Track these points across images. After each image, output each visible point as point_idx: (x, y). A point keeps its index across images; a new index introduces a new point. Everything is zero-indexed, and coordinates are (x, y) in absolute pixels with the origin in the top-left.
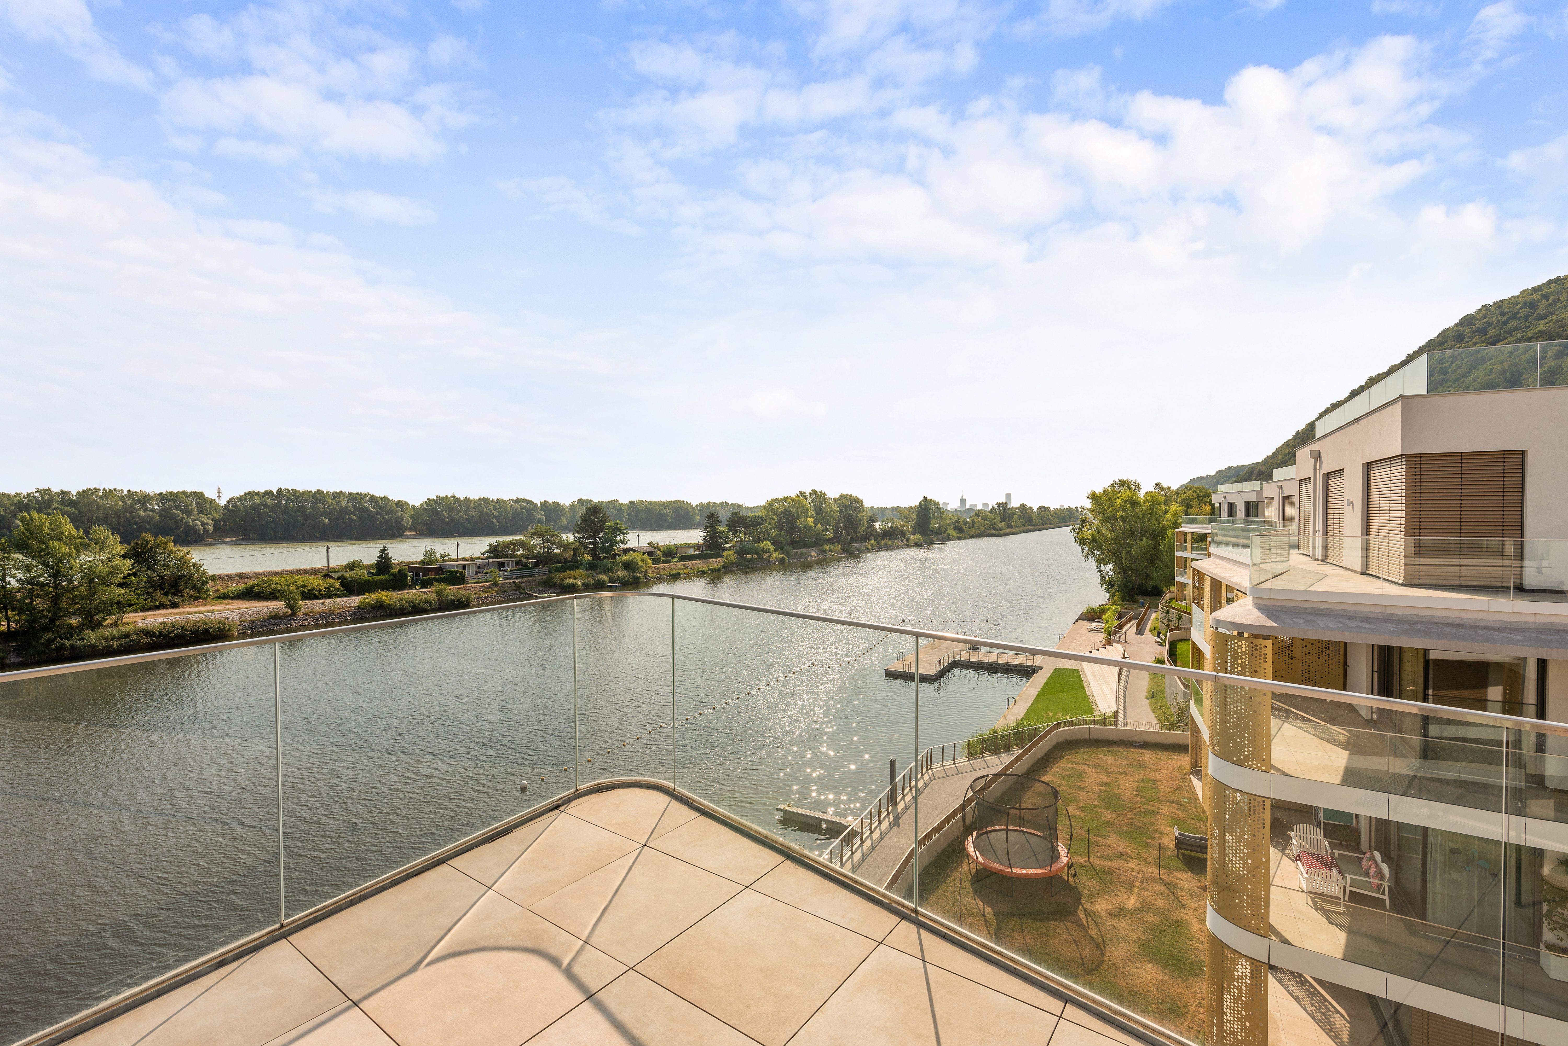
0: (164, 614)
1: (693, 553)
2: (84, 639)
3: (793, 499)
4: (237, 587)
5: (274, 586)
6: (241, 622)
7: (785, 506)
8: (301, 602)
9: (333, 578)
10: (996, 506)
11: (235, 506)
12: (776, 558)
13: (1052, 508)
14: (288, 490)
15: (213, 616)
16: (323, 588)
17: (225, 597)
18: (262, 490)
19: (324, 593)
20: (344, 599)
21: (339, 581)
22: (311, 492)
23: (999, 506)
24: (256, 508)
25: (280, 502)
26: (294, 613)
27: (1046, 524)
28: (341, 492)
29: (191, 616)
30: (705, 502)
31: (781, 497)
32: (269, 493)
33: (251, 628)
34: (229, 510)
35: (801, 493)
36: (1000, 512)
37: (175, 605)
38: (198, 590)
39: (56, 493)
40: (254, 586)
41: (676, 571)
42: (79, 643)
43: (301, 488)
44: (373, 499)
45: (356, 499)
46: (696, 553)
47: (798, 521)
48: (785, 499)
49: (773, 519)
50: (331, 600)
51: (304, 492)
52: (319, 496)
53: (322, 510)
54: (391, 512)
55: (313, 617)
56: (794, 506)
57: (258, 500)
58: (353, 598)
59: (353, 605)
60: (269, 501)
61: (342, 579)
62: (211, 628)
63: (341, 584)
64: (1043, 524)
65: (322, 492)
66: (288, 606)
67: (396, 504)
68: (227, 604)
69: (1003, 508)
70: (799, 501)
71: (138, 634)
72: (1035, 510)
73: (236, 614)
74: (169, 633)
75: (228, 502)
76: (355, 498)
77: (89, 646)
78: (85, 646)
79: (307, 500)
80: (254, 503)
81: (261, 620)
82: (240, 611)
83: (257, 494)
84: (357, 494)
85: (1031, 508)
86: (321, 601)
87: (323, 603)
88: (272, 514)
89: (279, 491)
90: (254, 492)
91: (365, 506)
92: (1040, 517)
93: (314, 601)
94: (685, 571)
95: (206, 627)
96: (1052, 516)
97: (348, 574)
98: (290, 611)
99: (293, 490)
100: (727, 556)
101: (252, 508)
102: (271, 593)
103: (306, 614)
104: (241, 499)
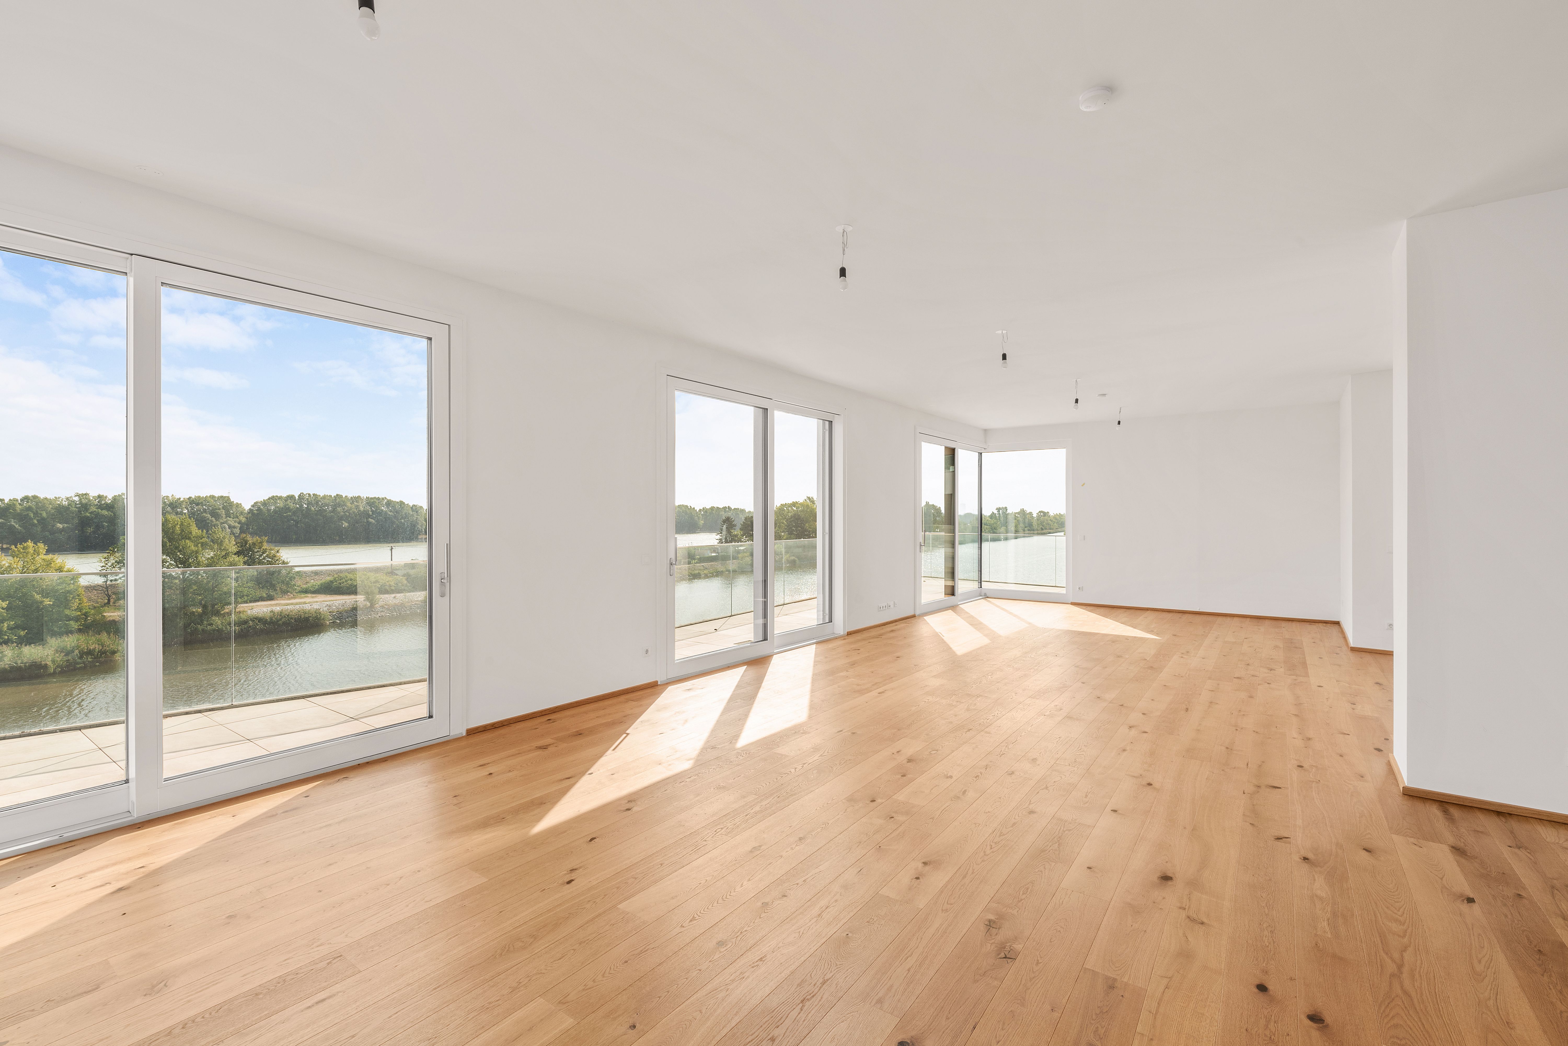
0: (265, 605)
1: (710, 555)
2: (212, 624)
3: (802, 504)
4: (316, 582)
5: (349, 582)
6: (330, 612)
7: (794, 510)
8: (378, 596)
9: (397, 575)
10: (996, 512)
11: (259, 509)
12: (787, 560)
13: (1051, 514)
14: (309, 494)
15: (307, 607)
16: (392, 583)
17: (306, 591)
18: (284, 495)
19: (393, 588)
20: (412, 594)
21: (406, 578)
22: (331, 496)
23: (999, 511)
24: (279, 512)
25: (301, 506)
26: (372, 606)
27: (1046, 529)
28: (359, 497)
29: (286, 607)
30: (708, 507)
31: (790, 502)
32: (291, 497)
33: (339, 618)
34: (253, 514)
35: (809, 498)
36: (999, 517)
37: (270, 598)
38: (288, 584)
39: (93, 497)
40: (332, 582)
41: (697, 572)
42: (209, 627)
43: (321, 493)
44: (389, 503)
45: (374, 503)
46: (713, 554)
47: (807, 525)
48: (794, 504)
49: (783, 523)
50: (402, 594)
51: (324, 497)
52: (338, 501)
53: (342, 513)
54: (406, 516)
55: (388, 609)
56: (802, 511)
57: (280, 504)
58: (419, 593)
59: (420, 599)
60: (292, 505)
61: (407, 576)
62: (311, 616)
63: (407, 579)
64: (1042, 529)
65: (341, 496)
66: (367, 599)
67: (412, 508)
68: (313, 597)
69: (1003, 513)
70: (807, 506)
71: (254, 621)
72: (1035, 515)
73: (324, 605)
74: (278, 621)
75: (253, 506)
76: (372, 502)
77: (217, 630)
78: (214, 630)
79: (327, 505)
80: (278, 507)
81: (346, 612)
82: (328, 603)
83: (280, 498)
84: (375, 498)
85: (1031, 513)
86: (393, 595)
87: (395, 597)
88: (295, 518)
89: (301, 496)
90: (277, 496)
91: (382, 510)
92: (1039, 522)
93: (387, 596)
94: (705, 572)
95: (307, 616)
96: (1052, 521)
97: (412, 572)
98: (368, 604)
99: (314, 495)
100: (742, 558)
101: (275, 512)
102: (348, 588)
103: (382, 607)
104: (265, 503)
